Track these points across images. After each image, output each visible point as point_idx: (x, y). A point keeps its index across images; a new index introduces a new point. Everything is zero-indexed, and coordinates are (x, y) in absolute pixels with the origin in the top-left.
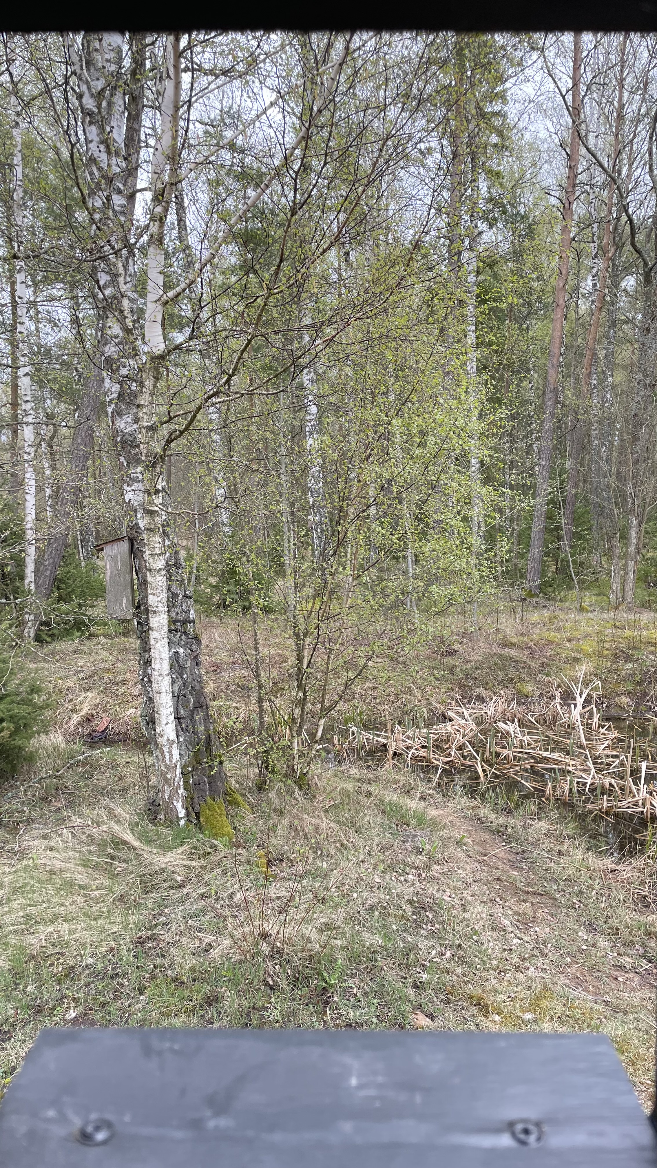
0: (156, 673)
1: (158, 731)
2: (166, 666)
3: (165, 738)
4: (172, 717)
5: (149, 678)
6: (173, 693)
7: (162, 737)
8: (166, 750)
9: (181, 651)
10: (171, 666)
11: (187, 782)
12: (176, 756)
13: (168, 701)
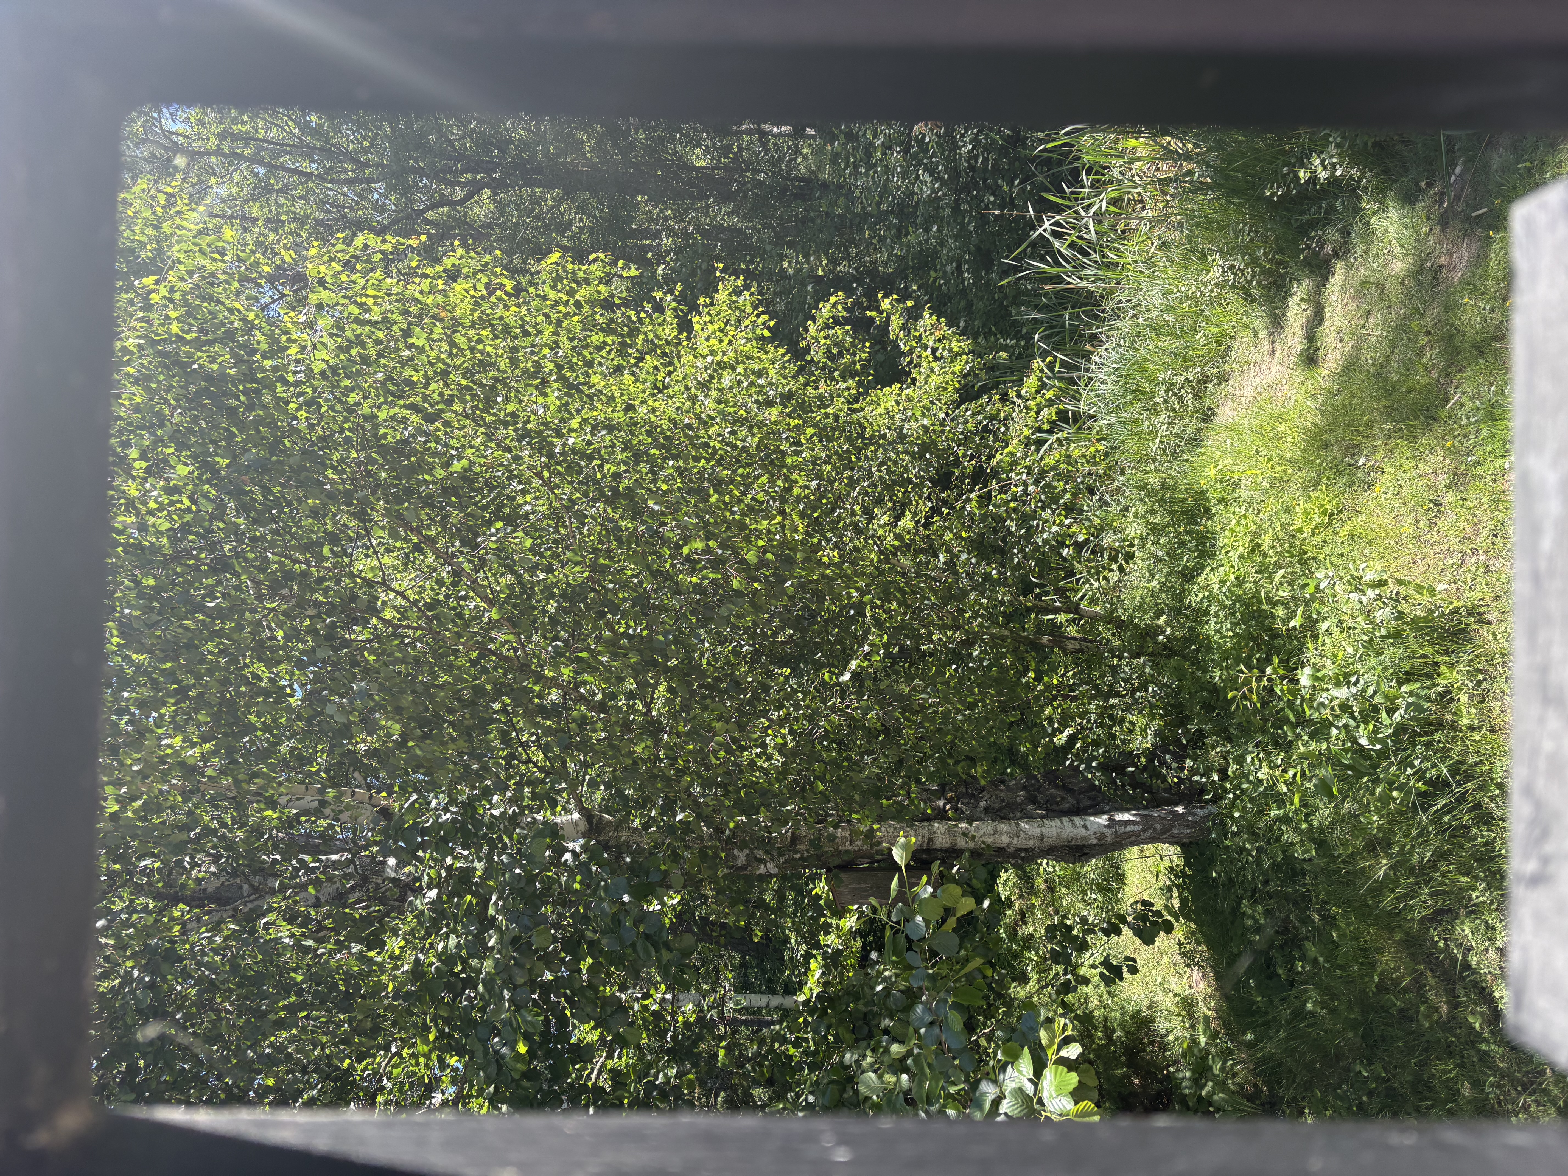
0: (1015, 841)
1: (1095, 842)
2: (1003, 827)
3: (1107, 832)
4: (1077, 820)
5: (1021, 850)
6: (1042, 817)
7: (1102, 834)
8: (1122, 830)
9: (983, 804)
10: (1004, 818)
11: (1169, 802)
12: (1129, 815)
13: (1053, 823)
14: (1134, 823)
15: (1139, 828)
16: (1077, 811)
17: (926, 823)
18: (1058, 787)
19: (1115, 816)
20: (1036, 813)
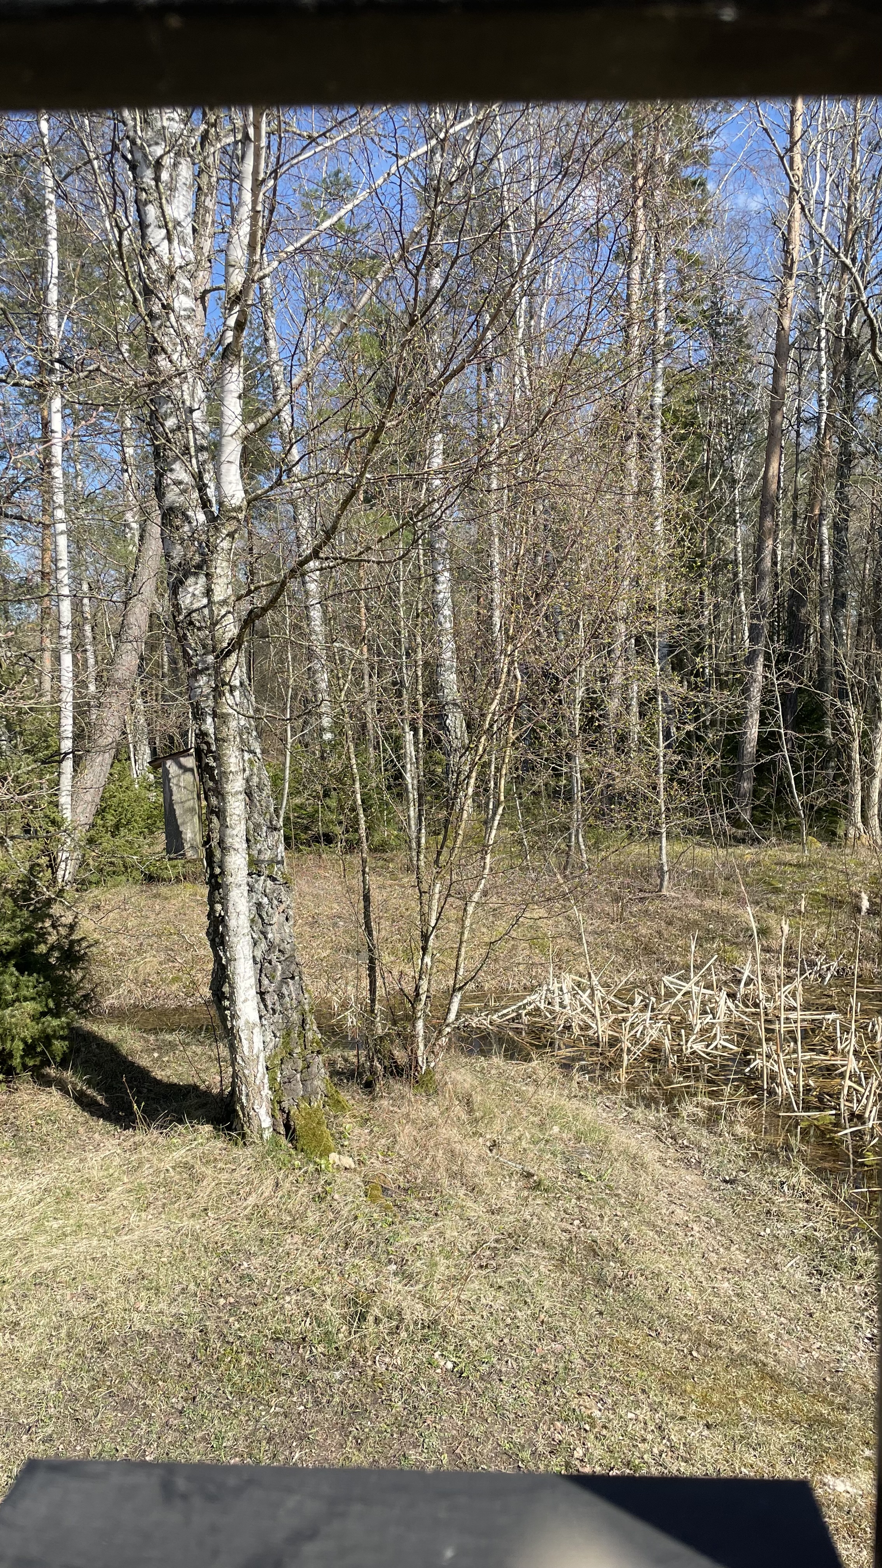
0: (232, 933)
1: (234, 1011)
2: (246, 922)
3: (244, 1021)
4: (253, 992)
5: (222, 939)
6: (254, 958)
7: (239, 1018)
8: (244, 1036)
9: (266, 901)
10: (252, 921)
11: (273, 1080)
12: (258, 1044)
13: (248, 970)
14: (251, 1048)
15: (246, 1053)
16: (262, 994)
17: (245, 845)
18: (283, 973)
19: (257, 1030)
20: (259, 955)
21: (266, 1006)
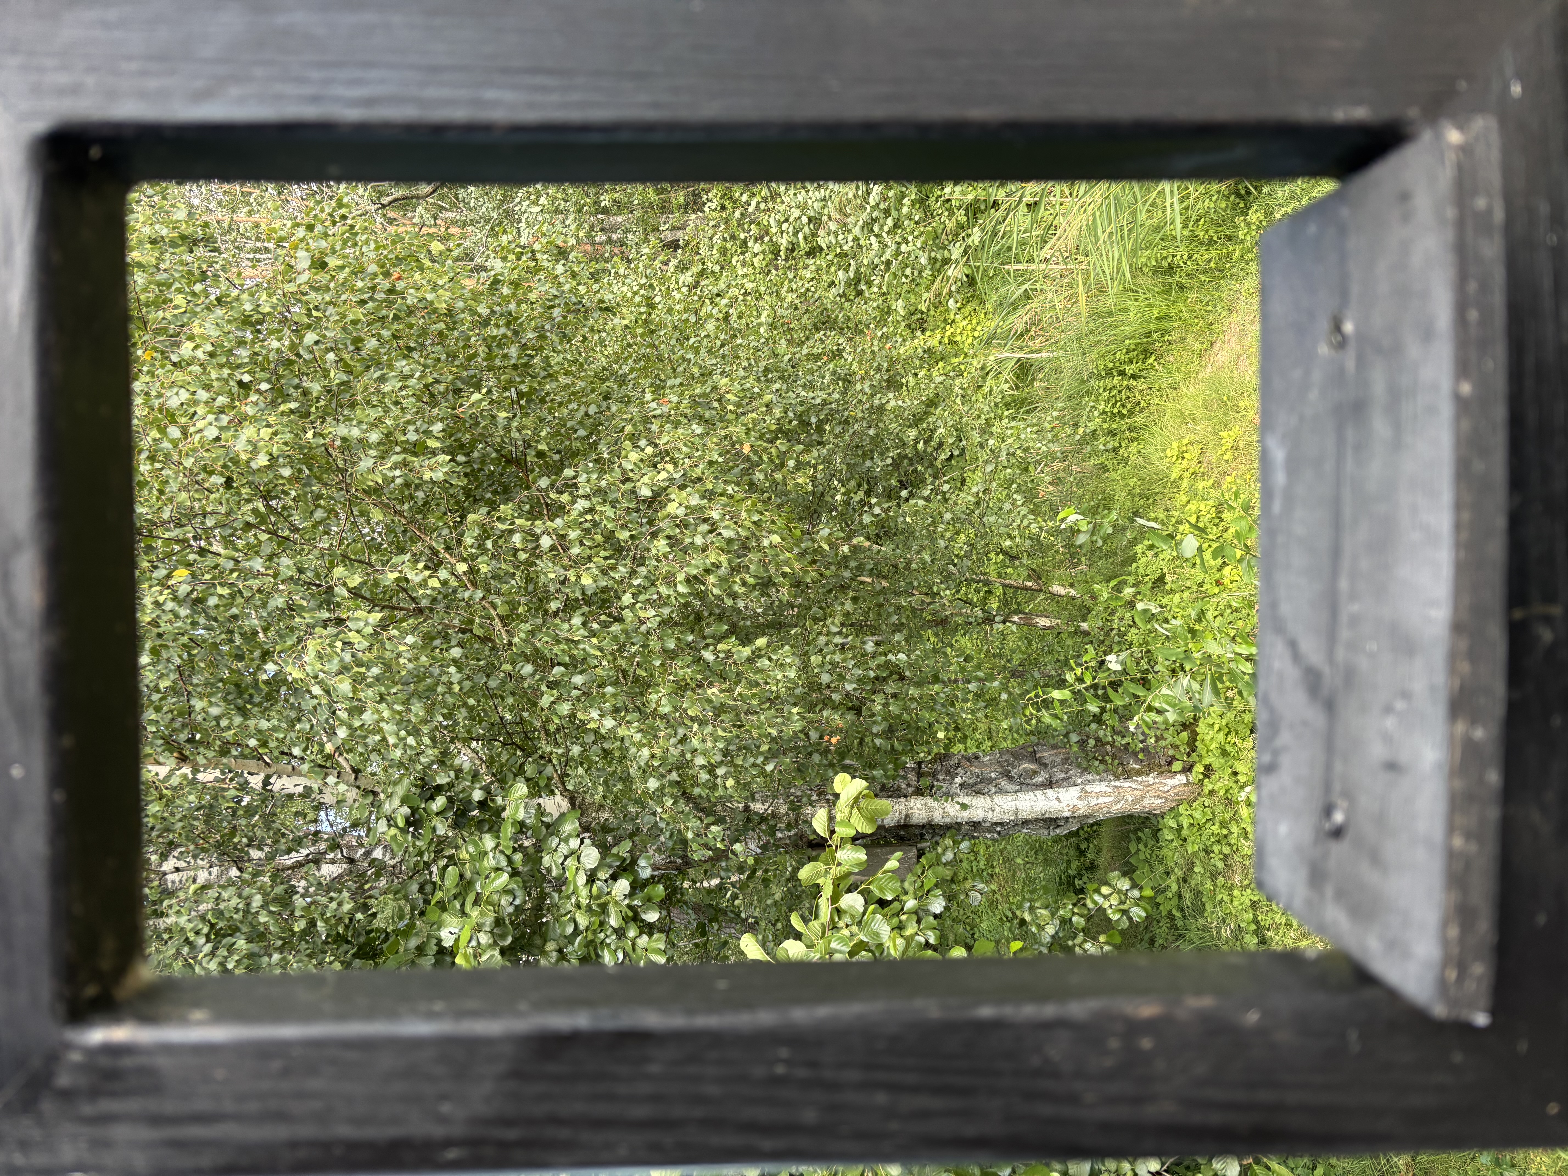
1: (1069, 814)
2: (980, 801)
3: (1078, 802)
4: (1049, 792)
6: (1016, 792)
7: (1077, 808)
8: (1094, 802)
10: (980, 793)
11: (1139, 773)
12: (1101, 787)
13: (1027, 797)
14: (1106, 794)
15: (1111, 799)
16: (1050, 784)
17: (903, 799)
18: (1031, 762)
19: (1088, 788)
20: (1010, 787)
21: (1063, 780)
